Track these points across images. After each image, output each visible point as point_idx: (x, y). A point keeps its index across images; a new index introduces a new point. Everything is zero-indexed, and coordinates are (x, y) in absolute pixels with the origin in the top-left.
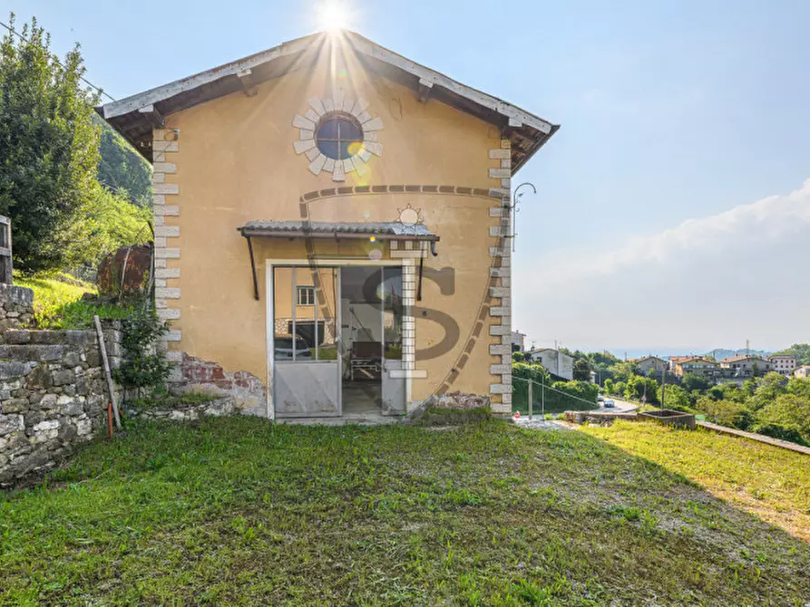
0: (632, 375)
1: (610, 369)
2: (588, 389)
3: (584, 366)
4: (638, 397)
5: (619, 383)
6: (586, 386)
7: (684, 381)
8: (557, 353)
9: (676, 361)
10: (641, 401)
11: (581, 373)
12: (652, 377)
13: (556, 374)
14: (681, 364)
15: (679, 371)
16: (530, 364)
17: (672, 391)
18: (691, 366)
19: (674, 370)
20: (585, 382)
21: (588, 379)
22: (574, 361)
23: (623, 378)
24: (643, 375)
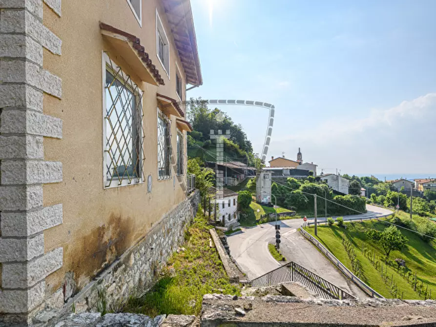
0: (389, 191)
1: (375, 186)
2: (358, 201)
3: (356, 185)
4: (394, 205)
5: (380, 196)
6: (357, 198)
7: (424, 194)
8: (337, 176)
9: (419, 181)
10: (396, 208)
11: (354, 189)
12: (403, 192)
13: (337, 190)
14: (422, 184)
15: (421, 188)
16: (319, 184)
17: (417, 201)
18: (429, 185)
19: (418, 187)
20: (358, 196)
21: (360, 194)
22: (350, 182)
23: (383, 193)
24: (397, 191)
